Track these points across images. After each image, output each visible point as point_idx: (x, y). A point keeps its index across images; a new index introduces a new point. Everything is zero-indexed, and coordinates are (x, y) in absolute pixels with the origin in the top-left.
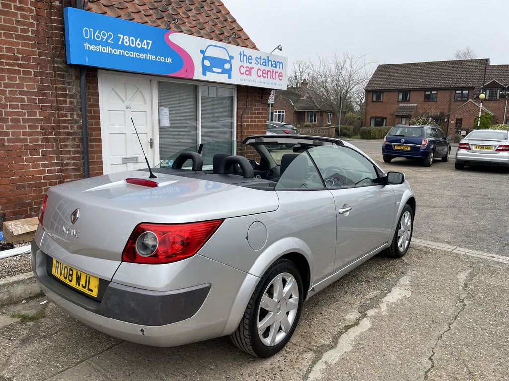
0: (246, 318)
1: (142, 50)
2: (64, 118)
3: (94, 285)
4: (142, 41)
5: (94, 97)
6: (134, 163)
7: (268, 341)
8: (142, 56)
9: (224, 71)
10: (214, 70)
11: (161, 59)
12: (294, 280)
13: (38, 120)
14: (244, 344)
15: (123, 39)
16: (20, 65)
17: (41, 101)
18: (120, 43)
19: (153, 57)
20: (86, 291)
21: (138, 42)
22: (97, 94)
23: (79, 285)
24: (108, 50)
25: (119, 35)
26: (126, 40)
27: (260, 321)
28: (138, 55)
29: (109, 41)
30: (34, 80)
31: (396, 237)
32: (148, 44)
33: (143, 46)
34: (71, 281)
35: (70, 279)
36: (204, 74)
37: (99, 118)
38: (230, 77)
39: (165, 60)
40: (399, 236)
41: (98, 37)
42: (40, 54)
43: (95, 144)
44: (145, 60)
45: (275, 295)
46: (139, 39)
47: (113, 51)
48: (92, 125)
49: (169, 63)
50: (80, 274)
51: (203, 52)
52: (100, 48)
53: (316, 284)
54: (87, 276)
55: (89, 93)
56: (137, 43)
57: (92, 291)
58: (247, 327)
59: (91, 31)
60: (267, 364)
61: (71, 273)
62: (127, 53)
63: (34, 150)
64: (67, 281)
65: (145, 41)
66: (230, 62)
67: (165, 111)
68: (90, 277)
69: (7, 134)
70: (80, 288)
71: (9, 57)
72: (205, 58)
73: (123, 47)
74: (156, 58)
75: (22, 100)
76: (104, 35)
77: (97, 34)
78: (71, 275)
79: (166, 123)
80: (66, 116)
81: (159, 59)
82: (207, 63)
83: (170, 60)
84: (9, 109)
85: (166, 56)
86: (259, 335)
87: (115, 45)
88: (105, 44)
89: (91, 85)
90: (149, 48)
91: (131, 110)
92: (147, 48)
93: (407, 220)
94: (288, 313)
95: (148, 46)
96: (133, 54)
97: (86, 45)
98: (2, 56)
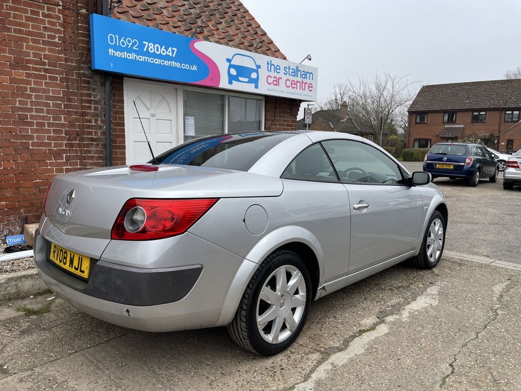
0: (243, 309)
1: (167, 58)
2: (88, 124)
3: (86, 265)
4: (167, 49)
5: (119, 104)
7: (269, 338)
8: (167, 63)
9: (251, 81)
10: (241, 79)
11: (186, 66)
12: (300, 274)
13: (63, 125)
14: (242, 338)
15: (148, 47)
16: (46, 71)
17: (66, 106)
18: (145, 50)
19: (178, 65)
20: (78, 272)
21: (163, 49)
22: (122, 101)
23: (72, 268)
24: (132, 56)
25: (144, 42)
26: (151, 47)
27: (260, 314)
28: (163, 62)
29: (134, 48)
30: (59, 86)
31: (425, 246)
32: (173, 51)
33: (168, 53)
34: (65, 264)
35: (65, 262)
36: (230, 83)
37: (123, 124)
38: (257, 87)
39: (190, 67)
40: (428, 244)
41: (123, 43)
42: (66, 60)
43: (119, 150)
44: (170, 67)
45: (278, 287)
46: (164, 47)
47: (138, 58)
48: (117, 132)
49: (194, 71)
50: (74, 255)
51: (229, 60)
52: (124, 55)
53: (328, 283)
54: (79, 257)
55: (114, 100)
56: (162, 51)
57: (83, 272)
58: (244, 319)
59: (116, 38)
60: (269, 362)
61: (65, 256)
62: (152, 60)
63: (58, 155)
64: (62, 265)
65: (170, 49)
66: (257, 71)
67: (191, 121)
68: (82, 258)
69: (32, 138)
70: (73, 270)
71: (35, 62)
72: (231, 66)
73: (147, 54)
74: (181, 66)
75: (47, 105)
76: (129, 41)
77: (122, 40)
78: (65, 258)
79: (191, 132)
80: (90, 121)
81: (184, 66)
82: (233, 72)
83: (195, 68)
84: (34, 113)
85: (191, 64)
86: (258, 329)
87: (140, 52)
88: (130, 51)
89: (117, 92)
90: (174, 56)
91: (156, 118)
92: (172, 55)
93: (437, 227)
94: (294, 310)
95: (173, 53)
96: (158, 61)
97: (111, 51)
98: (29, 61)
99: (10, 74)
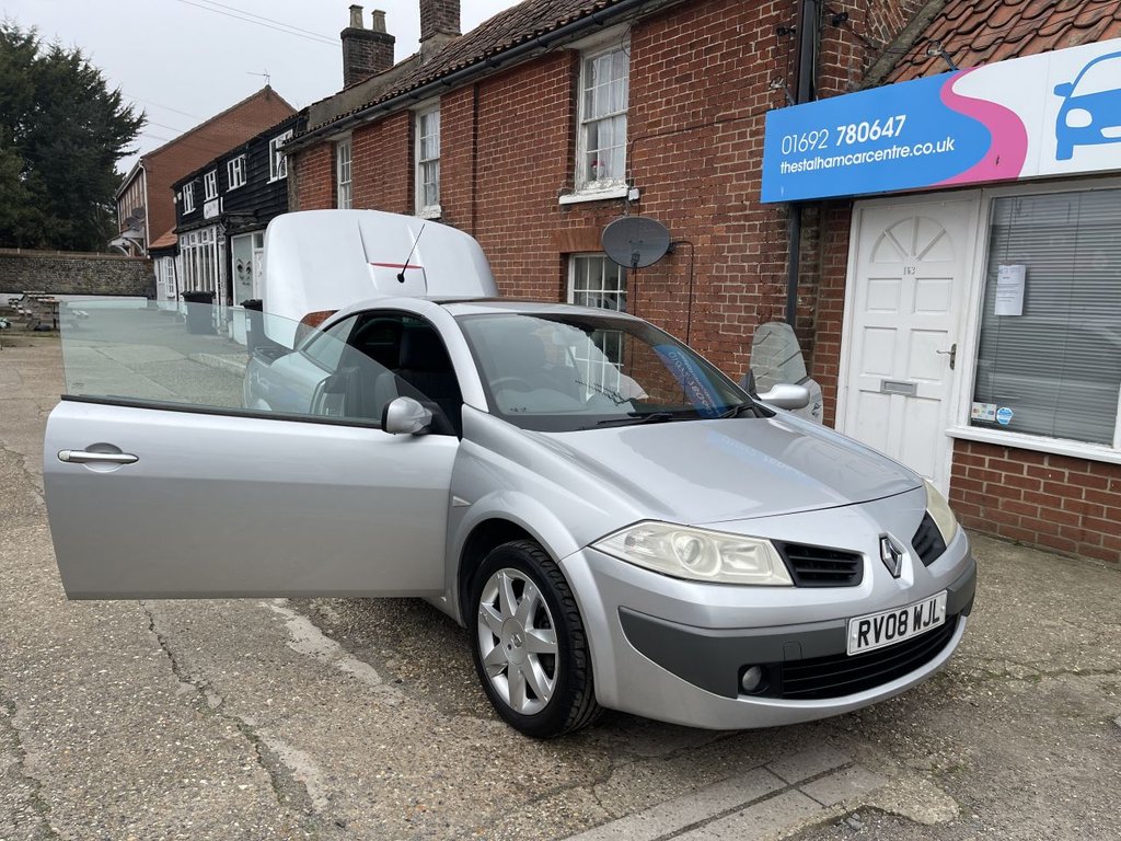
1: (884, 143)
4: (882, 126)
5: (839, 255)
6: (907, 396)
8: (879, 155)
10: (1107, 132)
11: (926, 149)
13: (755, 299)
15: (846, 133)
17: (763, 269)
18: (838, 144)
19: (904, 151)
21: (875, 128)
24: (817, 163)
25: (839, 129)
26: (851, 133)
28: (870, 157)
29: (820, 147)
30: (757, 237)
32: (896, 124)
33: (884, 133)
36: (1064, 153)
37: (842, 294)
39: (935, 148)
41: (803, 146)
43: (830, 344)
44: (886, 162)
46: (877, 122)
47: (824, 164)
48: (827, 308)
51: (1063, 89)
52: (805, 166)
56: (874, 131)
59: (793, 139)
62: (849, 160)
65: (890, 121)
72: (1070, 104)
73: (846, 149)
74: (912, 151)
75: (743, 269)
76: (813, 137)
77: (802, 140)
81: (918, 150)
82: (1080, 118)
85: (936, 138)
87: (829, 151)
88: (810, 155)
89: (835, 233)
90: (897, 134)
91: (916, 276)
92: (893, 134)
95: (895, 129)
96: (861, 158)
97: (784, 165)
98: (730, 209)
99: (711, 231)
